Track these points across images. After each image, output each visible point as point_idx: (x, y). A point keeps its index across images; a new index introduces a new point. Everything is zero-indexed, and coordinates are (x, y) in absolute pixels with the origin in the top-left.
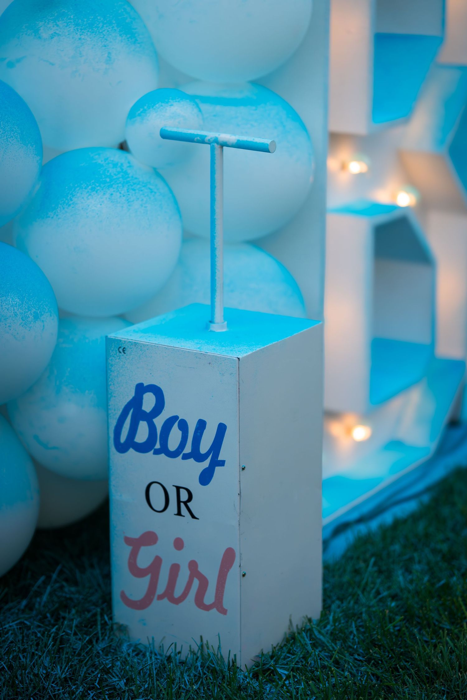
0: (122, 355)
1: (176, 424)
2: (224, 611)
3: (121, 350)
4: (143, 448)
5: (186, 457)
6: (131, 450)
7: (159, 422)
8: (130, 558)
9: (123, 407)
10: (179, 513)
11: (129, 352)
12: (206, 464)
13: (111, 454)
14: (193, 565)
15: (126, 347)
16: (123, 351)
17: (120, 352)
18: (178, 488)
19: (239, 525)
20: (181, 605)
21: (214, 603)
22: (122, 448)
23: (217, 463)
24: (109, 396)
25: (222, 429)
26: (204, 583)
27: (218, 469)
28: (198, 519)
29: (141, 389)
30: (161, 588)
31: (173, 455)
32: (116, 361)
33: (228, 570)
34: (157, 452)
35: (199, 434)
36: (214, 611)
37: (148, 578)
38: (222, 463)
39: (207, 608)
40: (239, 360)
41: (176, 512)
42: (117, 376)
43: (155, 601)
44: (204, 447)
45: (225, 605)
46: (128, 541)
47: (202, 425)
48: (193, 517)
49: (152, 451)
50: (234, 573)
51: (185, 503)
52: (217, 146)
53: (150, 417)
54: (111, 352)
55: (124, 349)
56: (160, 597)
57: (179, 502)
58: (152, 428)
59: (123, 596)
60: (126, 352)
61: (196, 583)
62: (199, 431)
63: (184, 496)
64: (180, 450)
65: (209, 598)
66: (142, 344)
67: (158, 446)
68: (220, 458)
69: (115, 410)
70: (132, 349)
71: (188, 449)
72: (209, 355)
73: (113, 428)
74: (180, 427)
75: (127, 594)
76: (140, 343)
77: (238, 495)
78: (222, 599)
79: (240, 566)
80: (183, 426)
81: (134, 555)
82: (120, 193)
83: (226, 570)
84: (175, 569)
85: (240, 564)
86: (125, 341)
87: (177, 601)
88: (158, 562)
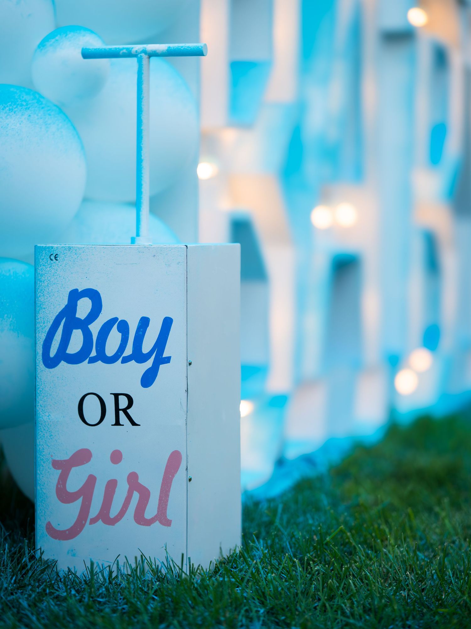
0: (54, 262)
1: (115, 326)
2: (167, 523)
3: (53, 257)
4: (76, 359)
5: (126, 360)
6: (63, 363)
7: (95, 328)
8: (58, 483)
9: (54, 318)
10: (117, 423)
11: (62, 258)
12: (149, 363)
13: (38, 371)
14: (133, 478)
15: (58, 254)
16: (55, 257)
17: (52, 260)
18: (116, 396)
19: (186, 424)
20: (118, 524)
21: (156, 516)
22: (51, 363)
23: (162, 360)
24: (37, 309)
25: (167, 323)
26: (145, 494)
27: (162, 367)
28: (140, 425)
29: (75, 296)
30: (95, 509)
31: (111, 360)
32: (47, 270)
33: (173, 476)
34: (92, 361)
35: (141, 333)
36: (156, 524)
37: (79, 502)
38: (168, 360)
39: (148, 523)
40: (187, 248)
41: (114, 422)
42: (48, 285)
43: (88, 527)
44: (147, 346)
45: (170, 515)
46: (56, 464)
47: (144, 323)
48: (133, 423)
49: (88, 360)
50: (180, 477)
51: (125, 411)
53: (84, 325)
54: (41, 261)
55: (56, 256)
56: (93, 521)
57: (117, 410)
58: (87, 335)
59: (49, 527)
60: (58, 259)
61: (136, 496)
62: (142, 330)
63: (123, 402)
64: (119, 354)
65: (151, 511)
66: (77, 247)
67: (94, 353)
68: (165, 355)
69: (44, 323)
70: (65, 255)
71: (129, 351)
72: (154, 247)
73: (42, 343)
74: (119, 330)
75: (54, 525)
76: (74, 247)
77: (185, 392)
78: (166, 509)
79: (187, 469)
80: (123, 327)
81: (63, 479)
82: (37, 115)
83: (170, 476)
84: (112, 485)
85: (187, 467)
86: (58, 247)
87: (112, 522)
88: (92, 480)
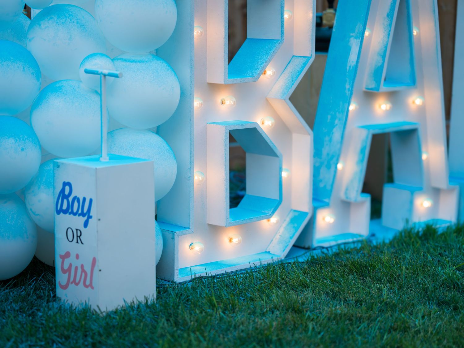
0: (58, 169)
2: (93, 288)
4: (65, 212)
5: (79, 215)
6: (62, 214)
7: (70, 199)
8: (61, 265)
9: (59, 193)
10: (77, 242)
11: (61, 167)
12: (86, 218)
13: (55, 216)
14: (82, 266)
15: (59, 165)
18: (77, 230)
19: (97, 246)
20: (79, 286)
22: (58, 212)
23: (90, 217)
25: (91, 201)
26: (86, 275)
27: (90, 220)
29: (65, 184)
30: (72, 279)
31: (75, 214)
32: (56, 172)
34: (70, 214)
35: (83, 204)
36: (90, 288)
37: (67, 274)
39: (87, 287)
40: (96, 169)
42: (57, 179)
43: (70, 285)
44: (85, 210)
45: (93, 285)
46: (61, 256)
47: (84, 199)
48: (82, 243)
49: (68, 213)
51: (79, 237)
52: (102, 76)
53: (67, 197)
54: (55, 168)
56: (72, 283)
57: (77, 236)
58: (68, 202)
59: (59, 283)
60: (59, 167)
61: (83, 275)
63: (79, 234)
64: (77, 212)
65: (88, 283)
67: (70, 211)
68: (91, 215)
69: (56, 195)
71: (80, 212)
73: (56, 203)
74: (77, 201)
75: (61, 282)
76: (64, 163)
77: (97, 232)
78: (92, 282)
81: (63, 263)
83: (93, 268)
84: (76, 268)
85: (98, 265)
86: (60, 162)
87: (77, 284)
88: (71, 265)
